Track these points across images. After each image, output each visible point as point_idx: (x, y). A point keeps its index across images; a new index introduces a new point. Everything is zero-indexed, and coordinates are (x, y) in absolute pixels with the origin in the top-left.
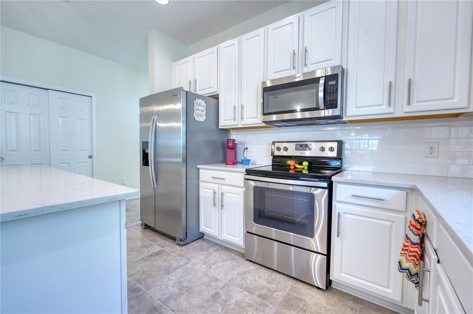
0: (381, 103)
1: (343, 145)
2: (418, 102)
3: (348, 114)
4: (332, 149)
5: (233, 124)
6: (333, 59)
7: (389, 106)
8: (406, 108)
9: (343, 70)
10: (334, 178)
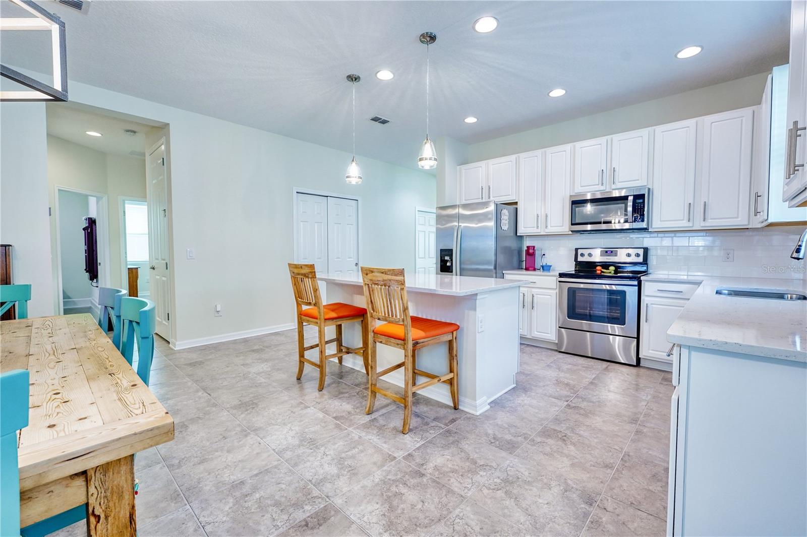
0: (682, 219)
1: (649, 252)
2: (711, 219)
3: (653, 227)
4: (638, 255)
5: (535, 231)
6: (640, 179)
7: (689, 221)
8: (703, 224)
9: (649, 190)
10: (642, 278)
